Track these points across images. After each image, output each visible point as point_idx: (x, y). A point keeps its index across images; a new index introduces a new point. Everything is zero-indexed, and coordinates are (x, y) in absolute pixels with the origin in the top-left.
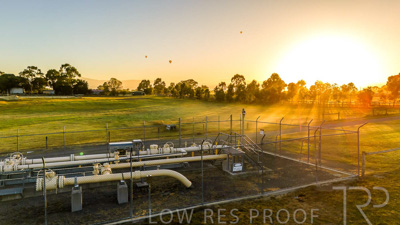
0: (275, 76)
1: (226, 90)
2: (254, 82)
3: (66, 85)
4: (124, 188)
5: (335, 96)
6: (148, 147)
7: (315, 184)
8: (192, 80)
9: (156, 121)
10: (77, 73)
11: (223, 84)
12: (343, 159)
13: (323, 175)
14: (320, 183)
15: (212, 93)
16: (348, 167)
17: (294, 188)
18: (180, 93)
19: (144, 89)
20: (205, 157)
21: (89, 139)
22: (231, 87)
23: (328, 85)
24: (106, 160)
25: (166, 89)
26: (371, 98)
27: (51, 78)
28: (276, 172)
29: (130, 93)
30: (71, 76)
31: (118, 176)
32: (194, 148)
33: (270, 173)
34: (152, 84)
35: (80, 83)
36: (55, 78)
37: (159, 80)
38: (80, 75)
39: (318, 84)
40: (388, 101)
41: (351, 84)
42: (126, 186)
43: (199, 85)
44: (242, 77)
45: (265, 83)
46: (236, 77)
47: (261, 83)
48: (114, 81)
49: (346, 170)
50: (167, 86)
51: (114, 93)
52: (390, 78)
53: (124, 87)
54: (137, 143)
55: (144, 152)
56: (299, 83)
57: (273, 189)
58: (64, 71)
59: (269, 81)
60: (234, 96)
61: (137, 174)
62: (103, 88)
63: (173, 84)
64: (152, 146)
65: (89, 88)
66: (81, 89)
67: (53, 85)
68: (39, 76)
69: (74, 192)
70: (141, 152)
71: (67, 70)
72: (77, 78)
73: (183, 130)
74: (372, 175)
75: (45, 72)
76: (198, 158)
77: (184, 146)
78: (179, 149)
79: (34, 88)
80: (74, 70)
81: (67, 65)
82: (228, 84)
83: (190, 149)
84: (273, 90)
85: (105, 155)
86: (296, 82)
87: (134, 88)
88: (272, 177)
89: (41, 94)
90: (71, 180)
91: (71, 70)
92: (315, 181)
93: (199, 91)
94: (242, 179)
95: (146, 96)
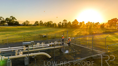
0: (76, 20)
1: (61, 24)
2: (70, 22)
3: (12, 23)
4: (27, 60)
5: (94, 26)
6: (36, 44)
7: (92, 56)
8: (51, 21)
9: (40, 34)
10: (15, 19)
11: (60, 22)
12: (99, 46)
13: (94, 53)
14: (94, 56)
15: (57, 25)
16: (101, 50)
17: (86, 58)
18: (48, 25)
19: (37, 24)
20: (55, 47)
21: (18, 40)
22: (63, 23)
23: (91, 23)
24: (21, 49)
25: (43, 24)
26: (104, 27)
27: (7, 20)
28: (79, 52)
29: (32, 25)
30: (13, 20)
31: (25, 55)
32: (52, 43)
33: (77, 52)
34: (39, 22)
35: (16, 22)
36: (8, 20)
37: (41, 21)
38: (16, 20)
39: (89, 23)
40: (109, 27)
41: (98, 23)
42: (27, 59)
43: (53, 23)
44: (66, 20)
45: (73, 22)
46: (64, 20)
47: (72, 22)
48: (27, 21)
49: (101, 51)
50: (43, 23)
51: (27, 25)
52: (109, 21)
53: (30, 23)
54: (32, 43)
55: (35, 46)
56: (83, 22)
57: (79, 58)
58: (11, 18)
59: (74, 22)
60: (64, 26)
61: (32, 54)
62: (24, 24)
63: (45, 22)
64: (37, 43)
65: (19, 23)
66: (17, 24)
67: (8, 23)
68: (3, 20)
69: (8, 62)
70: (34, 46)
71: (12, 18)
72: (15, 20)
73: (48, 37)
74: (110, 52)
75: (5, 19)
76: (53, 47)
77: (48, 43)
78: (47, 44)
79: (2, 24)
80: (14, 18)
81: (12, 16)
82: (62, 23)
83: (50, 44)
84: (75, 24)
85: (21, 47)
86: (82, 22)
87: (33, 23)
88: (78, 53)
89: (4, 25)
90: (7, 58)
91: (13, 18)
92: (92, 55)
93: (53, 25)
94: (68, 55)
95: (37, 26)
